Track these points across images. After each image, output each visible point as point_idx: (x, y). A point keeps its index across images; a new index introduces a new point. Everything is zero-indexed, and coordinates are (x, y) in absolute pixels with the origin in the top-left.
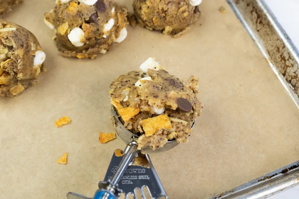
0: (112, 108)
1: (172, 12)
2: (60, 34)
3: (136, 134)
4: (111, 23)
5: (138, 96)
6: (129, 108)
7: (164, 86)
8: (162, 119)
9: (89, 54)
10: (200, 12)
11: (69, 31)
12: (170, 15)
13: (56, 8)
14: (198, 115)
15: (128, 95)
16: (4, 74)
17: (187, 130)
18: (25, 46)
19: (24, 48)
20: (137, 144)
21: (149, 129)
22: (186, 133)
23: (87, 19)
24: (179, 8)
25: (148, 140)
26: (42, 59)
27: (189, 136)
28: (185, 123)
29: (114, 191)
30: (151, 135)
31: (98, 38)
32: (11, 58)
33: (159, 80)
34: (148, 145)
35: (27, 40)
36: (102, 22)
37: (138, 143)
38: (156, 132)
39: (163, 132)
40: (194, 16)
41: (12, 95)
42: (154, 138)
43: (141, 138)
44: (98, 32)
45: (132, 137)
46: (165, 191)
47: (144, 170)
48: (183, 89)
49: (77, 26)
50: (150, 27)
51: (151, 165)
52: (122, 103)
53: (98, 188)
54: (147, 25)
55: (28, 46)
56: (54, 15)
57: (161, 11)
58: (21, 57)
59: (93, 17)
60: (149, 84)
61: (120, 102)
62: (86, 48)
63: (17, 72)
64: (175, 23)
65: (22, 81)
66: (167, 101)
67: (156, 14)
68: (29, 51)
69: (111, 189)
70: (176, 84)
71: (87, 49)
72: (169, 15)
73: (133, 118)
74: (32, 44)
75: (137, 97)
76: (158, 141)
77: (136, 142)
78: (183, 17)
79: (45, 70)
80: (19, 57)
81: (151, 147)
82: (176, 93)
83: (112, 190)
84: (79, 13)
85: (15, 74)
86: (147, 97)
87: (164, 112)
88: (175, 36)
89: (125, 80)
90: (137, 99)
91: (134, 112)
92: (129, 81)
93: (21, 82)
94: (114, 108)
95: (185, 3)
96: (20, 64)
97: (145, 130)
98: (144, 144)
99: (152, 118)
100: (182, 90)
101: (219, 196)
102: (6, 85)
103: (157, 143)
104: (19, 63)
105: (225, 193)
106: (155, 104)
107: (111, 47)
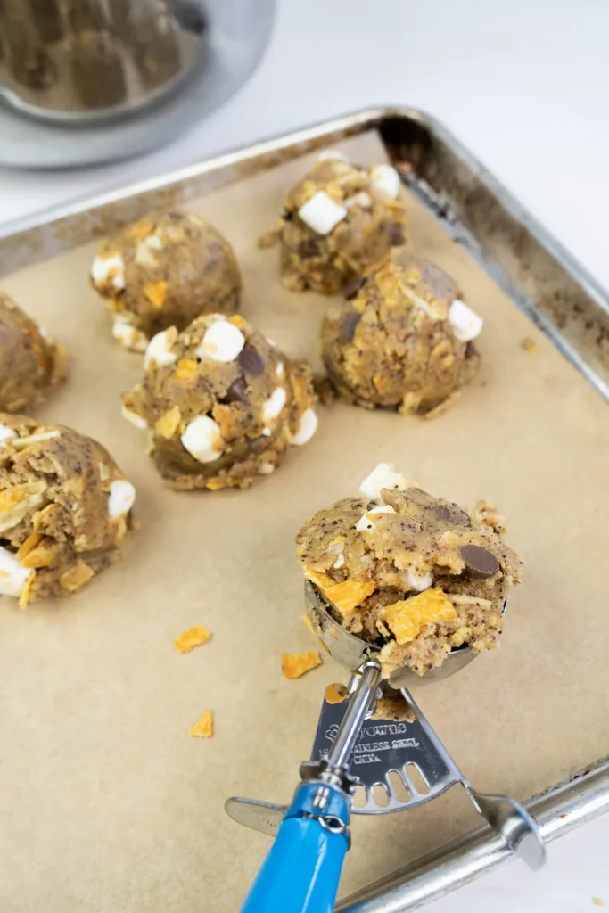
0: (309, 588)
1: (418, 359)
2: (163, 438)
3: (372, 642)
4: (279, 397)
5: (368, 551)
6: (349, 582)
7: (425, 523)
8: (430, 601)
9: (235, 478)
10: (478, 355)
11: (183, 427)
12: (414, 367)
13: (147, 378)
14: (515, 582)
15: (343, 553)
16: (42, 543)
17: (494, 621)
18: (85, 470)
19: (84, 475)
20: (377, 666)
21: (404, 627)
22: (491, 628)
23: (223, 394)
24: (432, 348)
25: (405, 652)
26: (127, 499)
27: (500, 632)
28: (486, 604)
29: (340, 783)
30: (411, 639)
31: (252, 436)
32: (56, 501)
33: (411, 511)
34: (406, 664)
35: (87, 457)
36: (257, 399)
37: (380, 663)
38: (421, 632)
39: (437, 629)
40: (467, 366)
41: (66, 590)
42: (418, 647)
43: (387, 649)
44: (251, 422)
45: (365, 652)
46: (459, 771)
47: (401, 726)
48: (470, 526)
49: (201, 413)
50: (369, 400)
51: (418, 712)
52: (330, 573)
53: (299, 779)
54: (361, 398)
55: (91, 472)
56: (143, 395)
57: (390, 359)
58: (79, 497)
59: (236, 389)
60: (390, 521)
61: (327, 571)
62: (227, 463)
63: (73, 534)
64: (426, 385)
65: (86, 555)
66: (439, 555)
67: (380, 367)
68: (95, 483)
69: (331, 778)
70: (452, 515)
71: (228, 466)
72: (410, 367)
73: (363, 605)
74: (101, 465)
75: (365, 554)
76: (429, 652)
77: (376, 661)
78: (443, 368)
79: (137, 524)
80: (75, 497)
81: (413, 670)
82: (455, 536)
83: (335, 779)
84: (203, 382)
85: (68, 540)
86: (390, 551)
87: (433, 586)
88: (429, 415)
89: (329, 521)
90: (367, 559)
91: (362, 591)
92: (341, 520)
93: (83, 558)
94: (314, 586)
95: (444, 335)
96: (78, 514)
97: (394, 631)
98: (396, 662)
99: (408, 600)
100: (468, 529)
101: (584, 772)
102: (51, 567)
103: (426, 656)
104: (75, 512)
105: (596, 763)
106: (410, 564)
107: (283, 455)
